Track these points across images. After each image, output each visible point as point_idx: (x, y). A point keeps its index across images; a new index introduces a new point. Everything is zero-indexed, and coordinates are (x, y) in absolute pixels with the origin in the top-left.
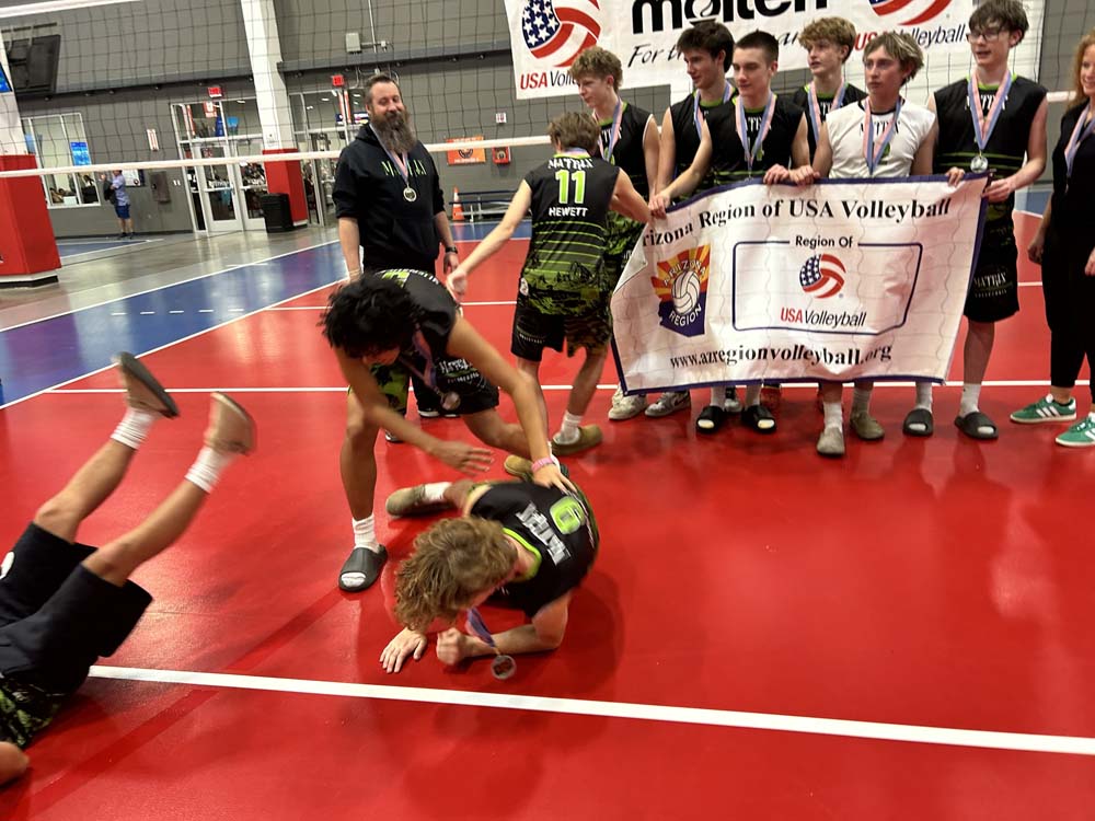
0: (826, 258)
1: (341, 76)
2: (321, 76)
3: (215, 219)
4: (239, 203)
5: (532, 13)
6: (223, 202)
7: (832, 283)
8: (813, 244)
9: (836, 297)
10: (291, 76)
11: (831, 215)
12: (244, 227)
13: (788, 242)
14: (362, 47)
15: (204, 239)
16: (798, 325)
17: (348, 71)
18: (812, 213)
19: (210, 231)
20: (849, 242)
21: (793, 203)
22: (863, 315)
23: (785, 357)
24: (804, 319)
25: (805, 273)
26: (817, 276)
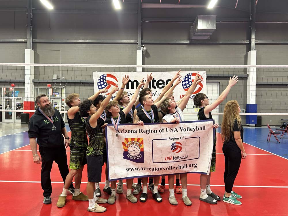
0: (177, 143)
1: (50, 85)
2: (45, 84)
3: (5, 119)
4: (14, 116)
5: (100, 81)
6: (9, 114)
7: (179, 149)
8: (173, 139)
9: (180, 152)
10: (36, 83)
11: (177, 131)
12: (14, 121)
13: (167, 139)
14: (57, 78)
15: (1, 124)
16: (171, 161)
17: (52, 83)
18: (172, 131)
19: (3, 122)
20: (183, 138)
21: (167, 129)
22: (187, 156)
23: (167, 169)
24: (173, 159)
25: (172, 147)
26: (175, 147)
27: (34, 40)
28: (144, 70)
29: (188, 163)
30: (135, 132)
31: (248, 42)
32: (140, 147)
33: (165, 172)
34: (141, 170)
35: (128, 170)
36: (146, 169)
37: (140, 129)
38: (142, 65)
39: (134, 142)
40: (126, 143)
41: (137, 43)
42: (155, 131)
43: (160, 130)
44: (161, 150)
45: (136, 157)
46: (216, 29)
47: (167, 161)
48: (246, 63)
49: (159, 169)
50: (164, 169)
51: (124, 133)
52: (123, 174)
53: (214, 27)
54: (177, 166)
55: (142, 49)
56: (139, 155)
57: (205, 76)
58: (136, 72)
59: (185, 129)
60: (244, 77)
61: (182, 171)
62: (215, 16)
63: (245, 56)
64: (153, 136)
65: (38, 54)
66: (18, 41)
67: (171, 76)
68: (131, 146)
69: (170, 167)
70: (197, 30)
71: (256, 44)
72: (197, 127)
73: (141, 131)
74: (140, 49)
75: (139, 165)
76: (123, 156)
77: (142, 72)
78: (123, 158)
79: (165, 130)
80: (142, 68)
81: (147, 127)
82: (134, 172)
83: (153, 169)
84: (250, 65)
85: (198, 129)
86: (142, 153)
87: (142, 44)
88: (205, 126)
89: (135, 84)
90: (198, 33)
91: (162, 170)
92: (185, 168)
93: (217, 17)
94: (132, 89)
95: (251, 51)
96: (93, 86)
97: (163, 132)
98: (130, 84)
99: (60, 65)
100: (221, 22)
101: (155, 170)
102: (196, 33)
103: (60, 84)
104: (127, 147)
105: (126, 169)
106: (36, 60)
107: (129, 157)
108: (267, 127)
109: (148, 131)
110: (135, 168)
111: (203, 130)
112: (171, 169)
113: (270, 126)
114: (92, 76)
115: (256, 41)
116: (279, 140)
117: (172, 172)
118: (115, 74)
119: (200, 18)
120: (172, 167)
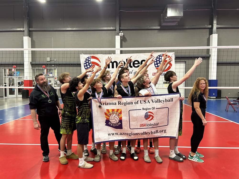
0: (150, 112)
1: (45, 66)
2: (40, 65)
3: (9, 94)
4: (16, 92)
5: (86, 62)
6: (12, 91)
7: (151, 117)
8: (146, 109)
9: (152, 120)
10: (33, 65)
11: (149, 103)
12: (17, 96)
13: (141, 109)
14: (50, 60)
15: (6, 99)
16: (145, 127)
17: (47, 65)
18: (145, 103)
19: (8, 97)
20: (154, 108)
21: (141, 101)
22: (158, 123)
23: (142, 134)
24: (146, 126)
25: (146, 116)
26: (148, 116)
27: (30, 29)
28: (122, 52)
29: (159, 129)
30: (115, 104)
31: (210, 26)
32: (119, 116)
33: (140, 136)
34: (120, 135)
35: (109, 135)
36: (124, 134)
37: (119, 102)
38: (120, 48)
39: (114, 113)
40: (107, 113)
41: (115, 30)
42: (132, 103)
43: (136, 102)
44: (136, 119)
45: (116, 124)
46: (183, 16)
47: (142, 127)
48: (208, 45)
49: (135, 135)
50: (139, 134)
51: (106, 105)
52: (105, 138)
53: (182, 14)
54: (150, 132)
55: (120, 35)
56: (119, 123)
57: (174, 56)
58: (115, 54)
59: (156, 101)
60: (207, 57)
61: (154, 136)
62: (182, 5)
63: (208, 38)
64: (129, 107)
65: (34, 41)
66: (17, 30)
67: (145, 57)
68: (111, 116)
69: (144, 132)
70: (166, 17)
71: (217, 28)
72: (166, 99)
73: (119, 103)
74: (118, 34)
75: (119, 131)
76: (106, 124)
77: (120, 54)
78: (105, 125)
79: (139, 102)
80: (120, 50)
81: (124, 100)
82: (115, 136)
83: (130, 134)
84: (212, 46)
85: (166, 101)
86: (121, 121)
87: (120, 30)
88: (172, 99)
89: (115, 64)
90: (168, 20)
91: (137, 135)
92: (156, 133)
93: (184, 6)
94: (112, 68)
95: (213, 35)
96: (81, 66)
97: (138, 104)
98: (111, 64)
99: (53, 49)
100: (187, 10)
101: (132, 135)
102: (166, 20)
103: (53, 66)
104: (109, 116)
105: (108, 134)
106: (33, 46)
107: (111, 124)
108: (226, 99)
109: (125, 103)
110: (116, 133)
111: (171, 101)
112: (144, 134)
113: (228, 98)
114: (79, 58)
115: (217, 26)
116: (236, 109)
117: (145, 136)
118: (98, 56)
119: (170, 7)
120: (145, 132)
